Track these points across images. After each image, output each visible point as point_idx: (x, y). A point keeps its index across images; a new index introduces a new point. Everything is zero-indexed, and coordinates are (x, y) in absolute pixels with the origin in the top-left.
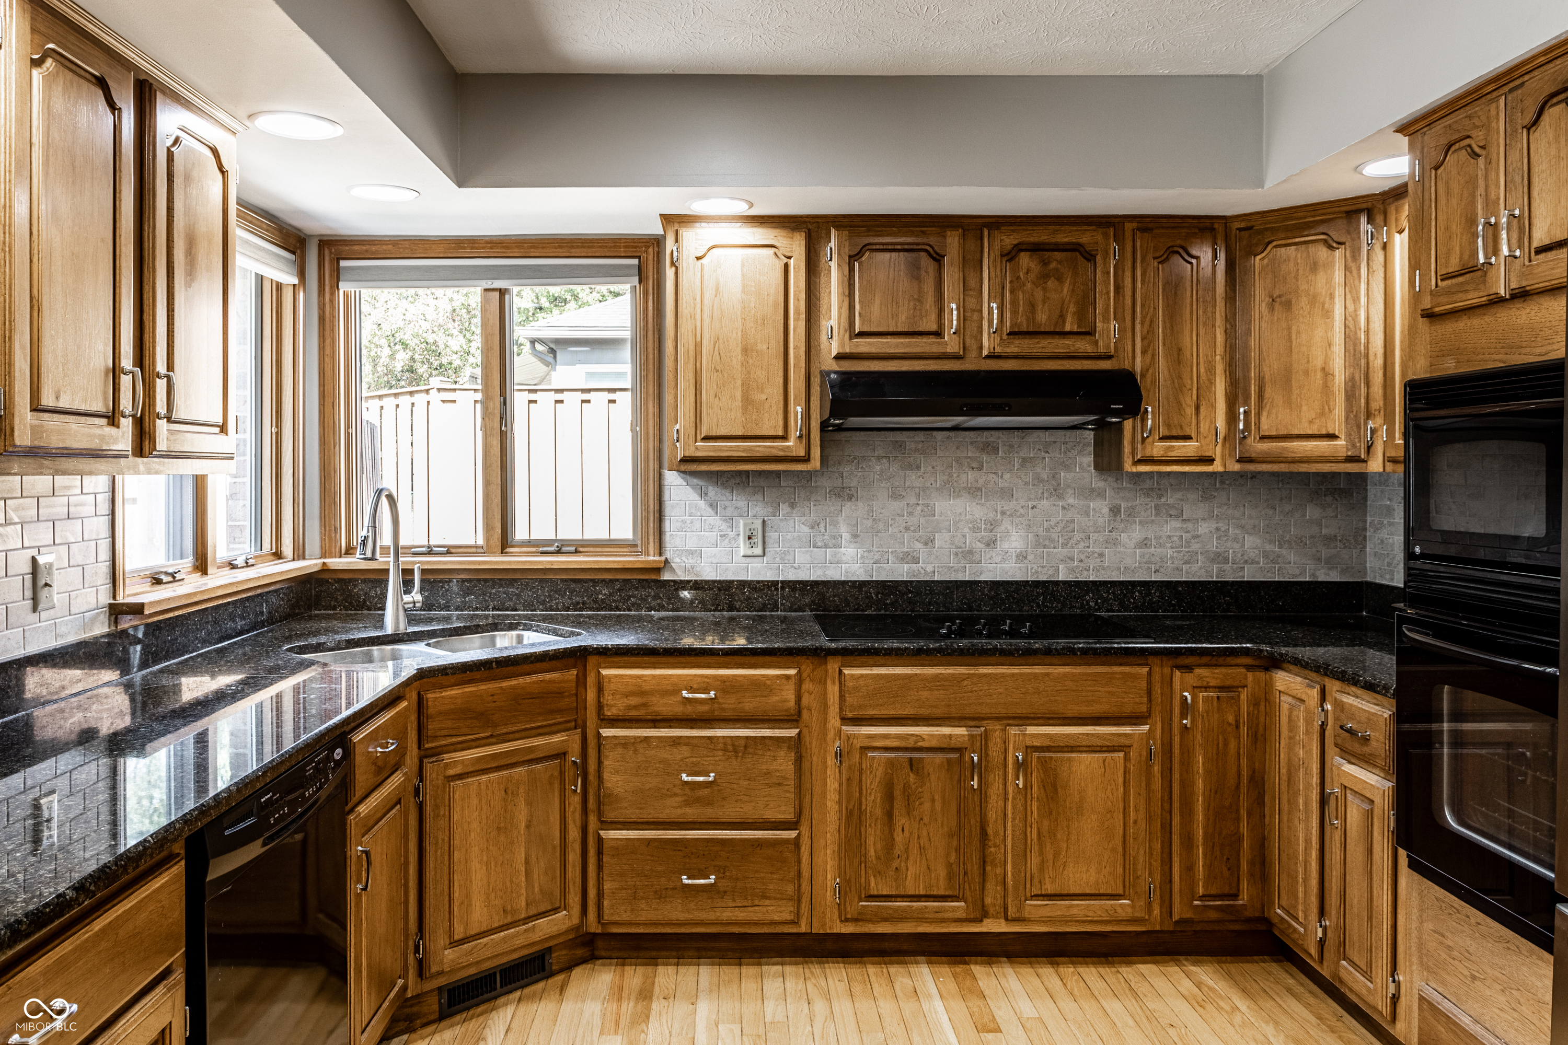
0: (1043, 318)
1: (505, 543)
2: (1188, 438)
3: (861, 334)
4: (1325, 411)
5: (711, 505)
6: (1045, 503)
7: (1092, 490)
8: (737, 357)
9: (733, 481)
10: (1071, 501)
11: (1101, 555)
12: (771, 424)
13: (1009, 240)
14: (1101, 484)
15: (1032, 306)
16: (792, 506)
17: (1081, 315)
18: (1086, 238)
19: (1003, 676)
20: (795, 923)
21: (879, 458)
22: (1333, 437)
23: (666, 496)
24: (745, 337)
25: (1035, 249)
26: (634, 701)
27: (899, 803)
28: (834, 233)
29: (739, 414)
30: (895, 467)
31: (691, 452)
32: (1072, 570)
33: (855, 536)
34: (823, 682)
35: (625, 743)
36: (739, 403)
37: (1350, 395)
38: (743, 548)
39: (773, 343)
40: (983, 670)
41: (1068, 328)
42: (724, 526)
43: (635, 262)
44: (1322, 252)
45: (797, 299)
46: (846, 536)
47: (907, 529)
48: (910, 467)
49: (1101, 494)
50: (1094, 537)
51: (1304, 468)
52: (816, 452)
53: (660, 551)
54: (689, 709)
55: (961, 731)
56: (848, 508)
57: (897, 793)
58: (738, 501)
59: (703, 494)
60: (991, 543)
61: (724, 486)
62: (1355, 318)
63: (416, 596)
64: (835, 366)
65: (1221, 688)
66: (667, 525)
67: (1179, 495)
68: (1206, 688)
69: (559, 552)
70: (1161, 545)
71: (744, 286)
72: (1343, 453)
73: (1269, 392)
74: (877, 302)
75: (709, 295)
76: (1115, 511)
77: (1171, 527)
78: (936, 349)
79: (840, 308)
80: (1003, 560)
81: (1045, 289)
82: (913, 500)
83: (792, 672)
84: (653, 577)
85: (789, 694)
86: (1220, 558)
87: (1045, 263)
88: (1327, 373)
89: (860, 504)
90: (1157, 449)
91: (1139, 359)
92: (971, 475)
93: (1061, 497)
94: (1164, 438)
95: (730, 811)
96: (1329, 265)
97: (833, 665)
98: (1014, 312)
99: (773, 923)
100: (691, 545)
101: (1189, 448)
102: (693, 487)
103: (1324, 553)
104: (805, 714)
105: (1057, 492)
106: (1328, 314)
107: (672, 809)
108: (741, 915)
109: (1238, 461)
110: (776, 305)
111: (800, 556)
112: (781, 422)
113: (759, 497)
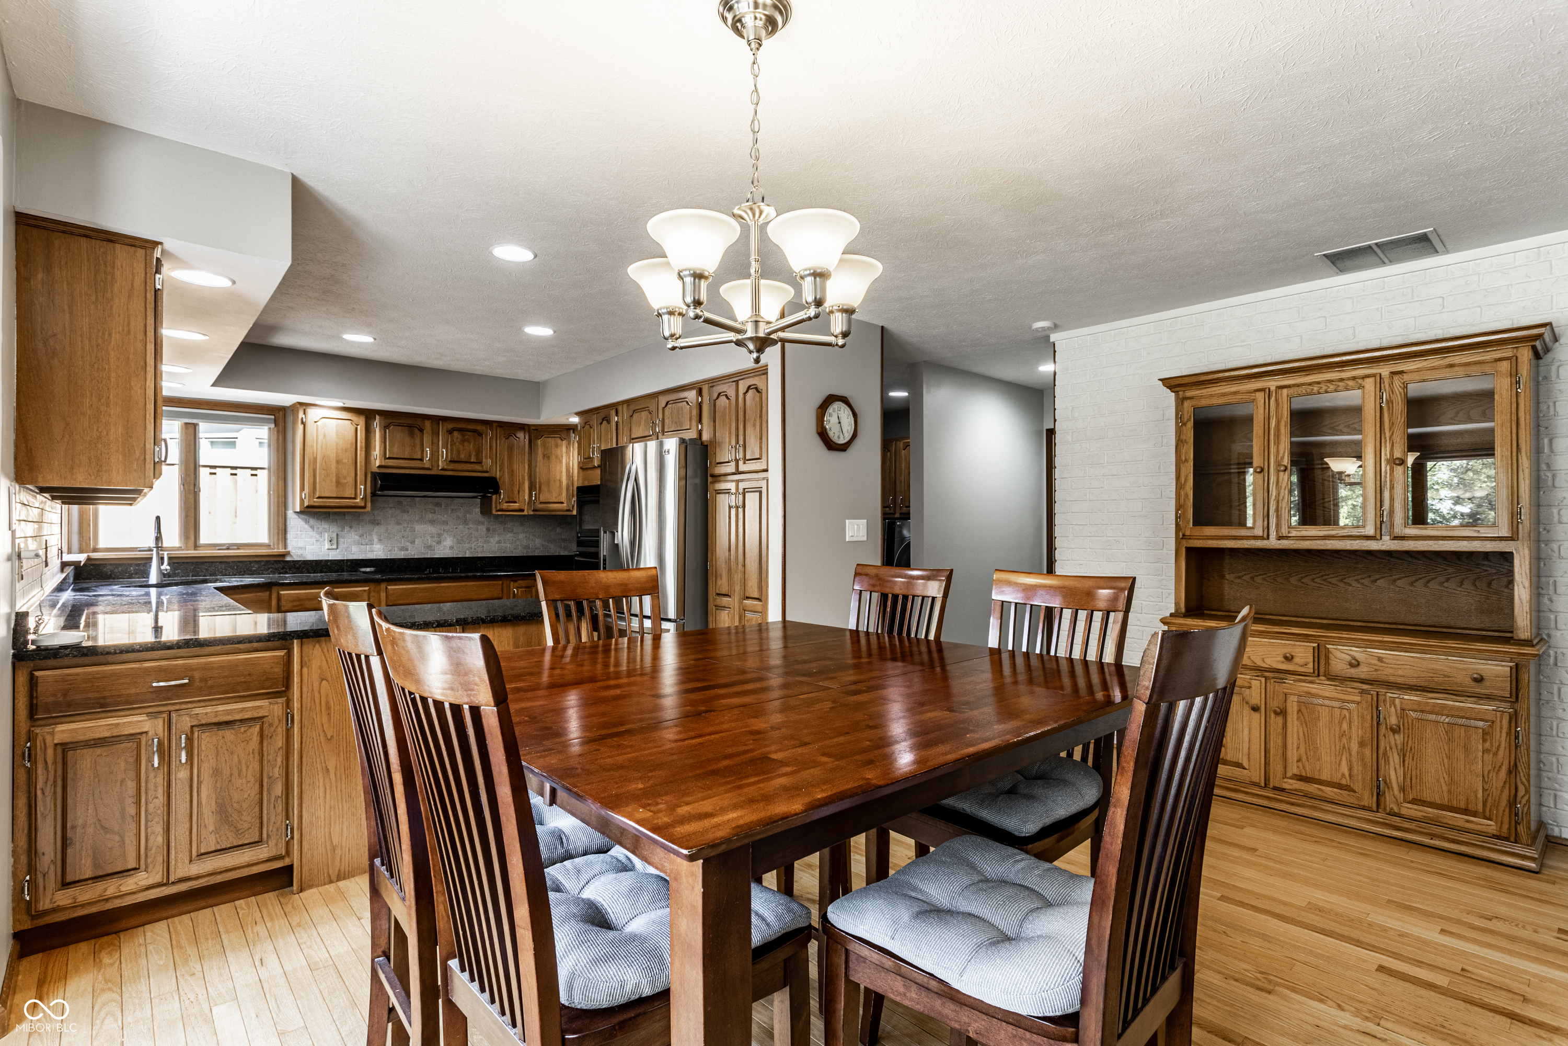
0: (463, 456)
1: (196, 546)
2: (515, 502)
3: (389, 458)
4: (560, 494)
5: (311, 527)
6: (461, 526)
7: (479, 522)
8: (333, 465)
9: (322, 517)
10: (471, 526)
11: (483, 547)
12: (349, 492)
13: (450, 426)
14: (483, 519)
15: (459, 452)
16: (351, 527)
17: (477, 456)
18: (479, 428)
19: (450, 586)
21: (391, 508)
22: (562, 503)
23: (288, 523)
24: (337, 456)
25: (460, 430)
26: (295, 603)
28: (377, 417)
29: (334, 488)
30: (397, 512)
31: (312, 503)
32: (471, 553)
33: (380, 540)
34: (379, 592)
36: (334, 484)
37: (568, 489)
38: (327, 546)
39: (350, 460)
40: (443, 585)
41: (472, 460)
42: (317, 536)
43: (273, 417)
44: (559, 441)
45: (361, 442)
46: (376, 540)
47: (403, 537)
48: (405, 512)
49: (483, 523)
50: (480, 540)
51: (554, 513)
52: (369, 505)
53: (285, 546)
56: (377, 529)
58: (324, 525)
59: (307, 522)
60: (439, 543)
61: (318, 518)
62: (569, 464)
63: (166, 567)
64: (377, 470)
65: (526, 587)
66: (289, 536)
67: (512, 524)
68: (521, 587)
69: (228, 549)
70: (505, 543)
71: (337, 435)
72: (565, 508)
73: (542, 487)
74: (396, 446)
75: (321, 437)
76: (488, 530)
77: (509, 536)
78: (420, 466)
79: (380, 447)
80: (444, 549)
81: (463, 446)
82: (406, 525)
83: (367, 588)
84: (281, 559)
86: (527, 547)
87: (464, 436)
88: (561, 482)
89: (382, 527)
90: (505, 506)
91: (498, 473)
92: (431, 516)
93: (467, 524)
94: (507, 502)
96: (561, 446)
97: (383, 586)
98: (452, 453)
100: (300, 545)
101: (515, 506)
102: (302, 519)
103: (563, 545)
105: (466, 522)
106: (561, 462)
109: (533, 511)
110: (352, 444)
111: (355, 549)
112: (353, 492)
113: (335, 524)
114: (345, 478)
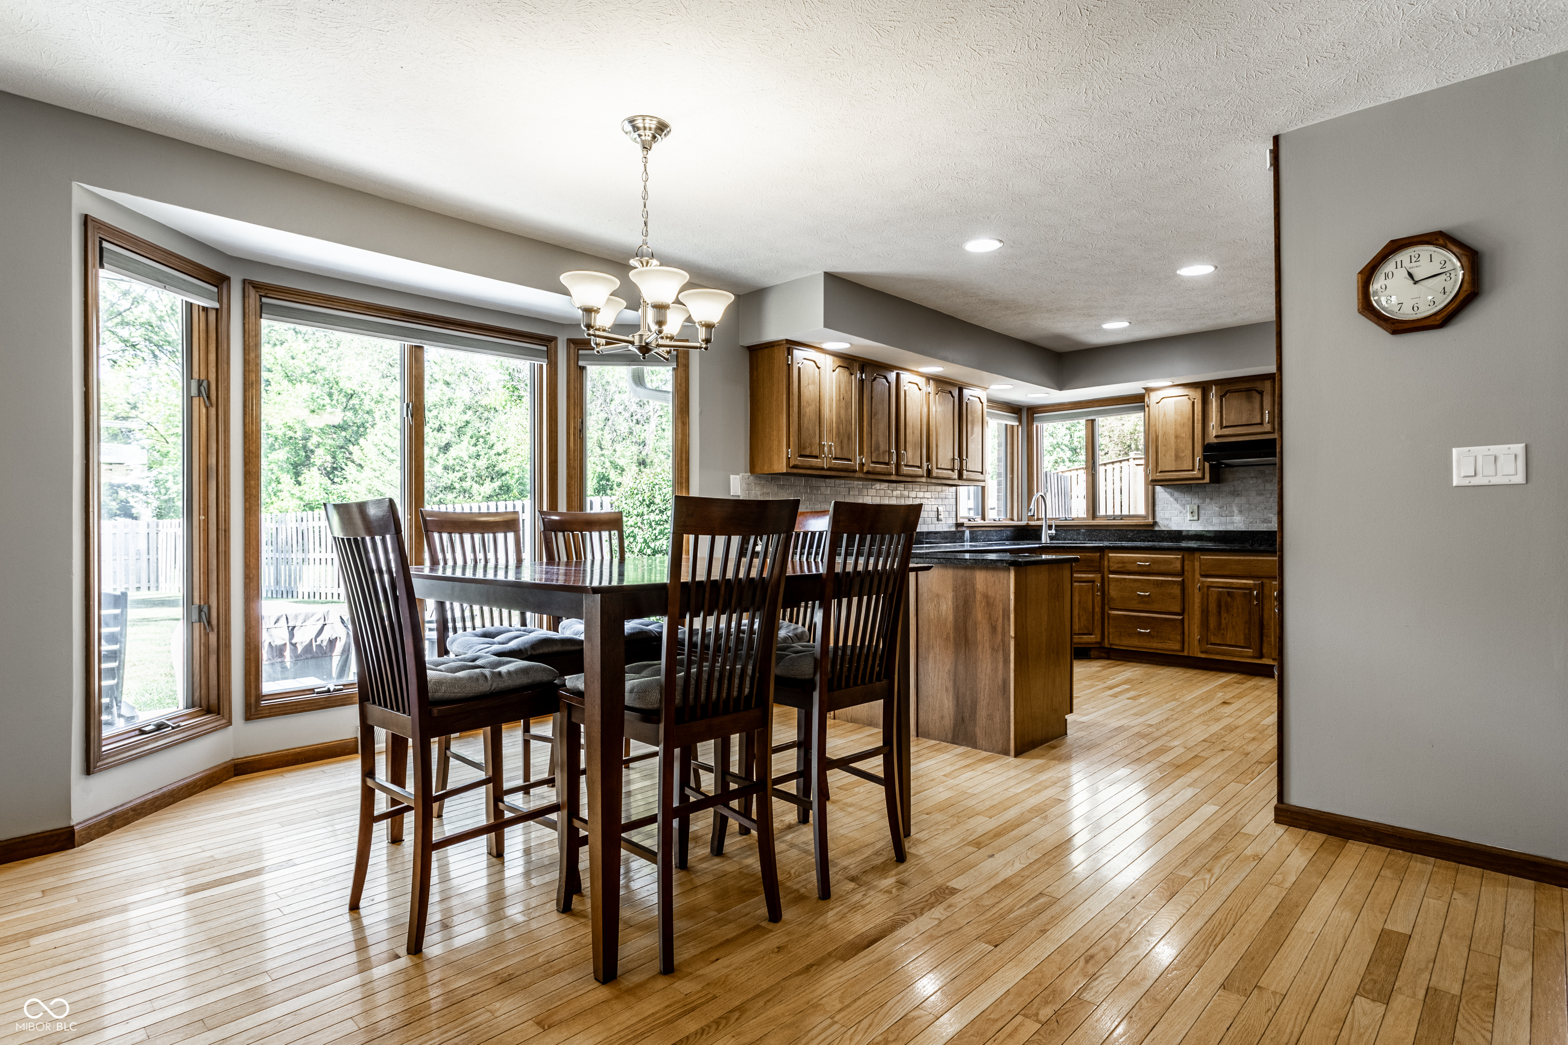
1: (1095, 517)
3: (1226, 427)
8: (1174, 440)
9: (1182, 488)
12: (1187, 465)
16: (1211, 499)
19: (1269, 560)
20: (1183, 650)
23: (1157, 495)
24: (1176, 432)
26: (1120, 565)
27: (1223, 609)
28: (1215, 387)
29: (1174, 462)
31: (1155, 478)
33: (1240, 511)
34: (1193, 561)
35: (1117, 580)
36: (1175, 458)
38: (1189, 517)
39: (1188, 433)
40: (1259, 558)
42: (1181, 508)
45: (1198, 416)
46: (1236, 511)
52: (1207, 476)
53: (1154, 519)
54: (1140, 569)
55: (1251, 582)
56: (1237, 499)
57: (1223, 604)
58: (1188, 498)
59: (1172, 495)
61: (1181, 492)
63: (1053, 531)
64: (1215, 441)
66: (1157, 508)
71: (1176, 412)
74: (1233, 413)
75: (1163, 416)
78: (1262, 430)
79: (1216, 417)
83: (1180, 557)
84: (1151, 529)
85: (1178, 565)
89: (1243, 498)
95: (1156, 607)
97: (1197, 555)
99: (1173, 650)
100: (1167, 516)
102: (1168, 492)
104: (1186, 573)
107: (1133, 604)
108: (1160, 646)
110: (1189, 419)
111: (1215, 521)
112: (1191, 464)
113: (1197, 496)
114: (1183, 452)
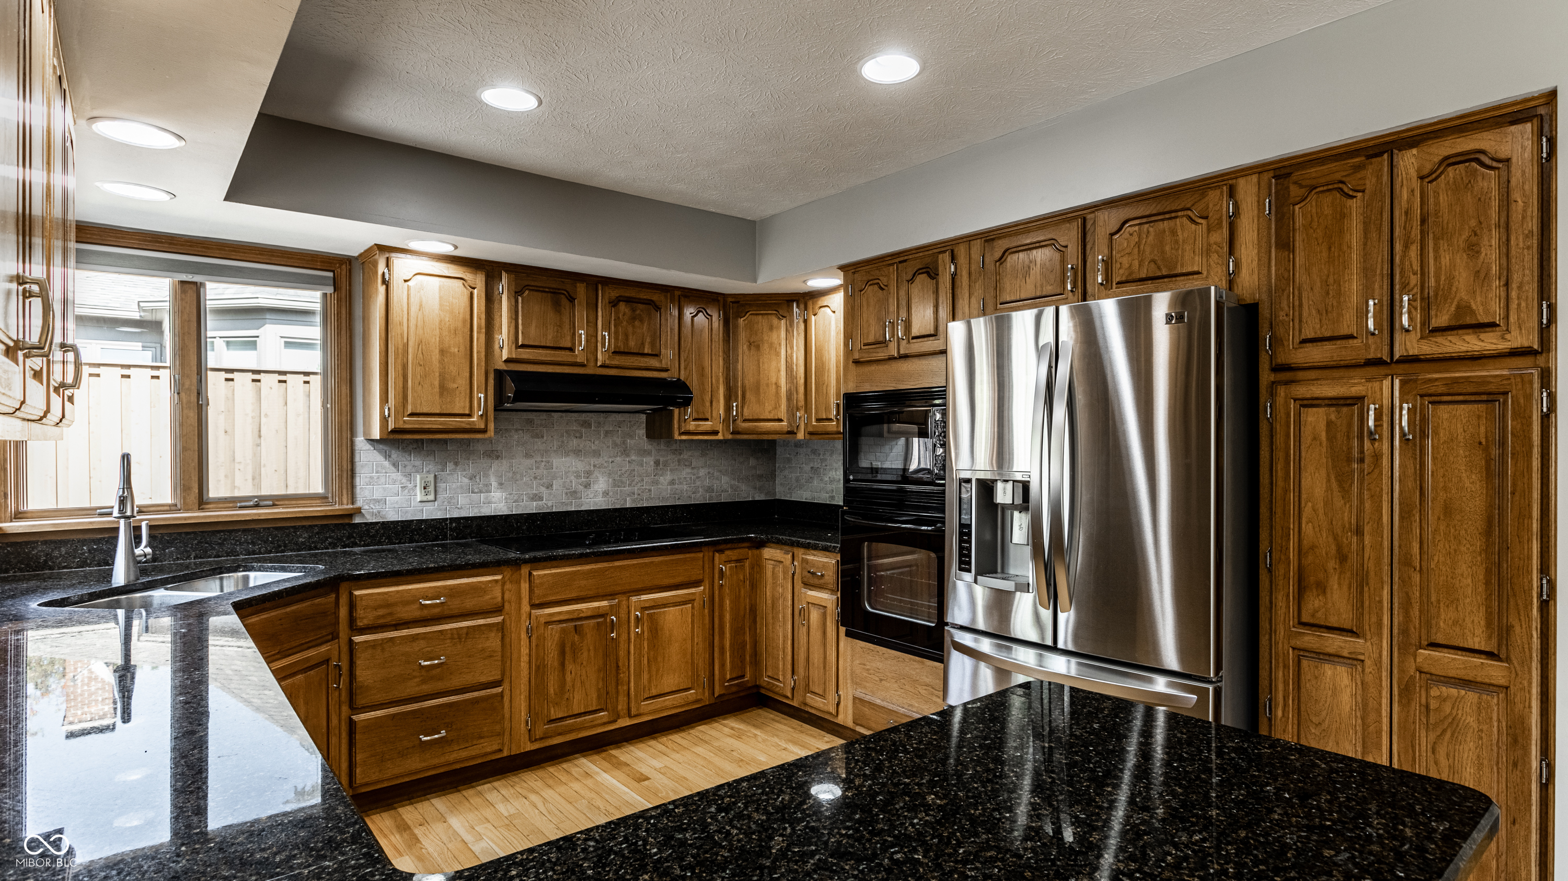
0: (632, 344)
1: (202, 502)
2: (707, 420)
3: (523, 346)
4: (777, 407)
5: (394, 465)
6: (618, 459)
7: (645, 451)
8: (436, 356)
9: (411, 446)
10: (633, 458)
11: (650, 490)
12: (460, 406)
13: (614, 293)
14: (650, 447)
15: (626, 336)
16: (456, 464)
17: (653, 344)
18: (656, 297)
19: (628, 566)
20: (500, 750)
21: (517, 430)
22: (780, 420)
23: (357, 459)
24: (441, 341)
25: (629, 300)
26: (381, 612)
27: (568, 656)
28: (504, 275)
29: (437, 397)
30: (527, 437)
31: (401, 425)
32: (634, 501)
33: (501, 484)
34: (519, 582)
35: (373, 645)
36: (437, 390)
37: (789, 398)
38: (418, 494)
39: (462, 348)
40: (617, 563)
41: (646, 351)
42: (404, 480)
43: (331, 274)
44: (775, 321)
45: (479, 318)
46: (494, 484)
47: (535, 478)
48: (537, 436)
49: (649, 453)
50: (646, 479)
51: (765, 437)
52: (491, 426)
53: (353, 500)
54: (425, 613)
55: (605, 603)
56: (496, 465)
57: (567, 649)
58: (415, 461)
59: (387, 456)
60: (587, 486)
61: (408, 451)
62: (792, 357)
63: (144, 549)
64: (505, 367)
65: (737, 561)
66: (358, 481)
67: (690, 453)
68: (730, 562)
69: (257, 506)
70: (681, 483)
71: (441, 305)
72: (786, 429)
73: (748, 395)
74: (534, 325)
75: (414, 309)
76: (657, 463)
77: (686, 472)
78: (571, 359)
79: (509, 327)
80: (595, 496)
81: (634, 326)
82: (539, 459)
83: (499, 577)
84: (347, 521)
85: (497, 593)
86: (710, 489)
87: (634, 310)
88: (778, 386)
89: (504, 462)
90: (692, 426)
91: (682, 372)
92: (575, 442)
93: (628, 455)
94: (695, 420)
95: (456, 681)
96: (779, 328)
97: (525, 570)
98: (616, 339)
99: (486, 754)
100: (377, 495)
101: (707, 425)
102: (380, 451)
103: (758, 484)
104: (507, 606)
105: (625, 452)
106: (778, 354)
107: (412, 688)
108: (464, 754)
109: (732, 433)
110: (464, 321)
111: (462, 500)
112: (468, 405)
113: (432, 458)
114: (454, 381)
